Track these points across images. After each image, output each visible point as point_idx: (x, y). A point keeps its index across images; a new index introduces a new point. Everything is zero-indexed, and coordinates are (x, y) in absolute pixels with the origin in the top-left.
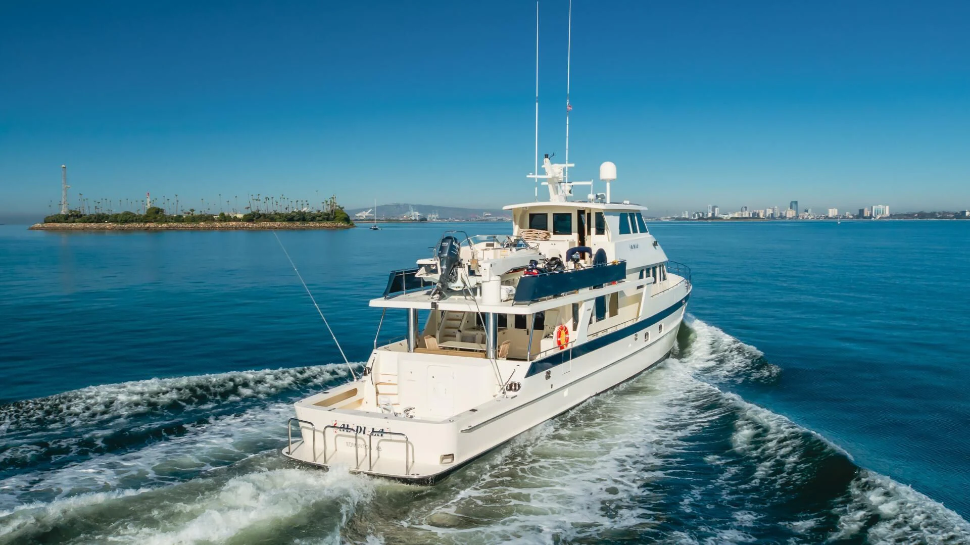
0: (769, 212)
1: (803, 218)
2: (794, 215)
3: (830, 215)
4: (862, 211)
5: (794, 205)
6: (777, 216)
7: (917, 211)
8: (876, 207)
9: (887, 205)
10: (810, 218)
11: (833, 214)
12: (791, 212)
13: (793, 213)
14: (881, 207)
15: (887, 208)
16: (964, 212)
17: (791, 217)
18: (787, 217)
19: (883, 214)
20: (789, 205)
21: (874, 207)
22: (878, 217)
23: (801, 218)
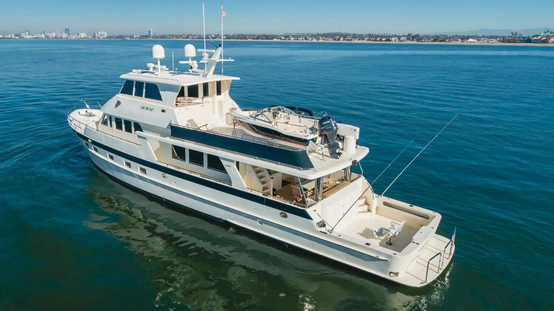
0: (54, 35)
1: (70, 38)
2: (67, 36)
3: (82, 37)
4: (94, 35)
5: (67, 31)
6: (58, 37)
7: (116, 35)
8: (100, 32)
9: (106, 32)
10: (73, 38)
11: (84, 36)
12: (65, 35)
13: (66, 35)
14: (102, 32)
15: (106, 33)
16: (133, 36)
17: (65, 37)
18: (63, 37)
19: (104, 36)
20: (64, 30)
21: (99, 32)
22: (101, 38)
23: (69, 38)
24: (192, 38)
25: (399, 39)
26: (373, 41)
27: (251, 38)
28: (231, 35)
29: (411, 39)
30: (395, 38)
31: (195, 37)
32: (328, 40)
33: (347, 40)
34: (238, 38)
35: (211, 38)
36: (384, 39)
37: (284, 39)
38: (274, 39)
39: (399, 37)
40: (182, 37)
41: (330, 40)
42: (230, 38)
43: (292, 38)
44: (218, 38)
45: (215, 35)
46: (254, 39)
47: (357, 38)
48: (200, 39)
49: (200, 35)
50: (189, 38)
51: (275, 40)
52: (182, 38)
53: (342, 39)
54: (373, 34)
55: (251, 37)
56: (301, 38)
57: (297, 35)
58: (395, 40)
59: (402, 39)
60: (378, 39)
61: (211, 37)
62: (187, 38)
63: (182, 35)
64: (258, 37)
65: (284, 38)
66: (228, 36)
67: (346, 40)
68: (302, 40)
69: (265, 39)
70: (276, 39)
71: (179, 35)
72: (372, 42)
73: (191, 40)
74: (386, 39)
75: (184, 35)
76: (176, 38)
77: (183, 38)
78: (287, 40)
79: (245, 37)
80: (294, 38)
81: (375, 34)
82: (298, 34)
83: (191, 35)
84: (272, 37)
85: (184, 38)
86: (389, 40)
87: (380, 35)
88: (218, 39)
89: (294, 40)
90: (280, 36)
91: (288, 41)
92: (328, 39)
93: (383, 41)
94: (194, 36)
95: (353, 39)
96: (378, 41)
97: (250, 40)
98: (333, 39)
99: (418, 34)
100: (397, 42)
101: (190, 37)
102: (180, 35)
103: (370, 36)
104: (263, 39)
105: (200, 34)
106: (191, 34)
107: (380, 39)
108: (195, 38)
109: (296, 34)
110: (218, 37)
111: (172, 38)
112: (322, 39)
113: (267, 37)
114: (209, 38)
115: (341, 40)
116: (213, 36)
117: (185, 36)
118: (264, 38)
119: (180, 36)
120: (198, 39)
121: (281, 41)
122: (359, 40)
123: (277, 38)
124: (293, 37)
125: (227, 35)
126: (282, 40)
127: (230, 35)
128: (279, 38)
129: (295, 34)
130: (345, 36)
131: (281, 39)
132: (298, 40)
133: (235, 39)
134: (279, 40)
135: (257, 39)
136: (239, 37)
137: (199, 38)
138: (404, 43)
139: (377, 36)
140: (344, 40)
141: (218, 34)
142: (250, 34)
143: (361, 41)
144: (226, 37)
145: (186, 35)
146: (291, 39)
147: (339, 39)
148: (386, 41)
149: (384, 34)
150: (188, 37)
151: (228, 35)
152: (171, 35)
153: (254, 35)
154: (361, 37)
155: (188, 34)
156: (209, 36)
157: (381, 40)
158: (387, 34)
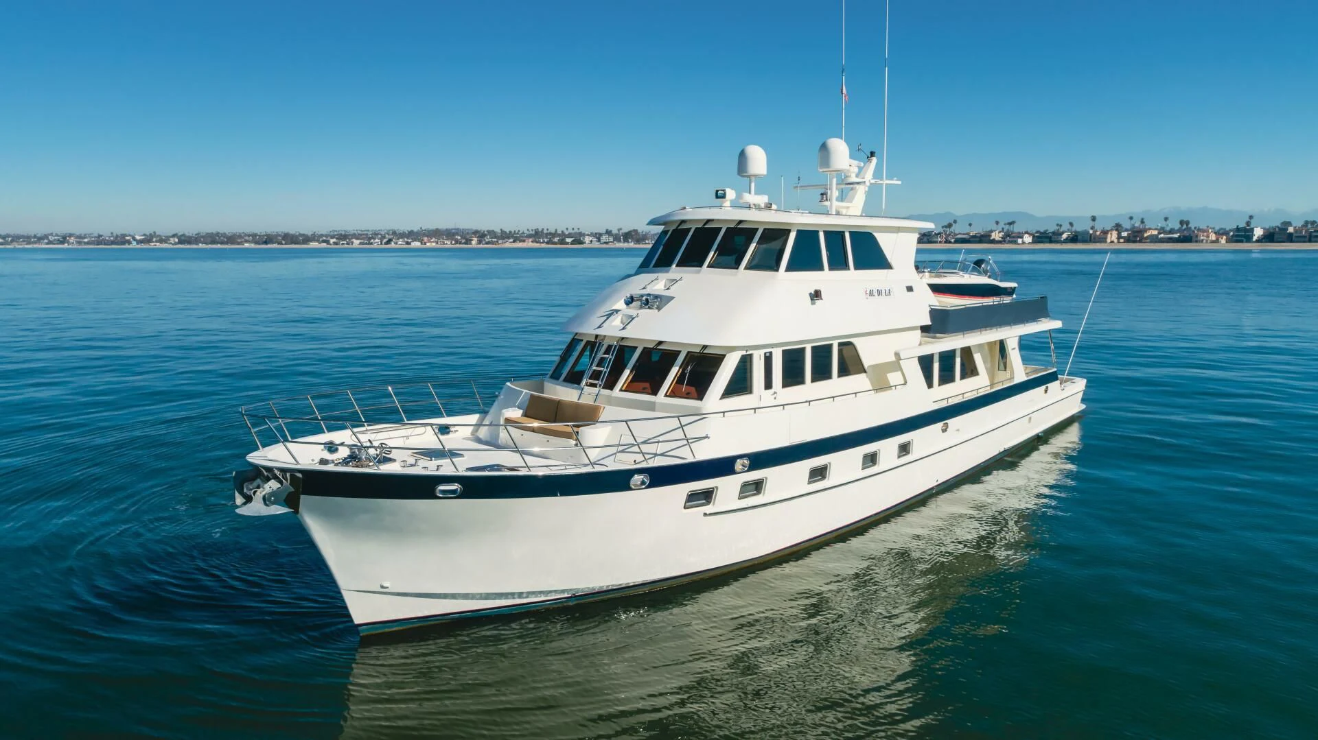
24: (79, 243)
25: (599, 240)
26: (547, 243)
27: (247, 241)
28: (191, 235)
29: (622, 240)
30: (591, 239)
31: (86, 240)
32: (444, 244)
33: (487, 243)
34: (213, 242)
35: (134, 243)
36: (569, 240)
37: (335, 243)
38: (311, 242)
39: (598, 236)
40: (46, 241)
41: (448, 244)
42: (189, 243)
43: (354, 240)
44: (156, 242)
45: (144, 235)
46: (257, 243)
47: (509, 238)
48: (102, 244)
49: (100, 236)
50: (68, 242)
51: (314, 245)
52: (47, 244)
53: (475, 241)
54: (543, 229)
55: (247, 238)
56: (377, 240)
57: (361, 235)
58: (591, 241)
59: (604, 238)
60: (556, 240)
61: (134, 239)
62: (62, 243)
63: (46, 237)
64: (268, 239)
65: (334, 240)
66: (183, 238)
67: (484, 242)
68: (381, 244)
69: (286, 244)
70: (317, 243)
71: (35, 236)
72: (544, 245)
73: (76, 246)
74: (573, 239)
75: (51, 234)
76: (27, 244)
77: (50, 242)
78: (343, 244)
79: (232, 239)
80: (362, 241)
81: (548, 230)
82: (363, 233)
83: (71, 235)
84: (307, 239)
85: (54, 244)
86: (581, 243)
87: (559, 232)
88: (158, 244)
89: (360, 243)
90: (326, 236)
91: (346, 246)
92: (443, 242)
93: (567, 243)
94: (80, 237)
95: (500, 242)
96: (555, 243)
97: (247, 245)
98: (453, 242)
99: (636, 229)
100: (596, 245)
101: (72, 239)
102: (39, 235)
103: (537, 235)
104: (281, 244)
105: (101, 234)
106: (72, 232)
107: (559, 240)
108: (88, 243)
109: (360, 232)
110: (154, 240)
111: (14, 243)
112: (429, 241)
113: (289, 238)
114: (129, 242)
115: (473, 242)
116: (138, 238)
117: (56, 238)
118: (283, 242)
119: (39, 239)
120: (98, 245)
121: (329, 246)
122: (514, 242)
123: (318, 241)
124: (357, 239)
125: (180, 234)
126: (331, 244)
127: (187, 234)
128: (324, 241)
129: (356, 232)
130: (481, 236)
131: (328, 242)
132: (371, 244)
133: (206, 243)
134: (324, 245)
135: (266, 243)
136: (213, 238)
137: (99, 243)
138: (610, 245)
139: (554, 235)
140: (480, 242)
141: (155, 233)
142: (241, 231)
143: (519, 245)
144: (177, 240)
145: (57, 235)
146: (352, 243)
147: (468, 242)
148: (572, 243)
149: (567, 229)
150: (64, 240)
151: (183, 235)
152: (8, 236)
153: (254, 235)
154: (516, 237)
155: (65, 232)
156: (127, 238)
157: (562, 242)
158: (573, 229)
